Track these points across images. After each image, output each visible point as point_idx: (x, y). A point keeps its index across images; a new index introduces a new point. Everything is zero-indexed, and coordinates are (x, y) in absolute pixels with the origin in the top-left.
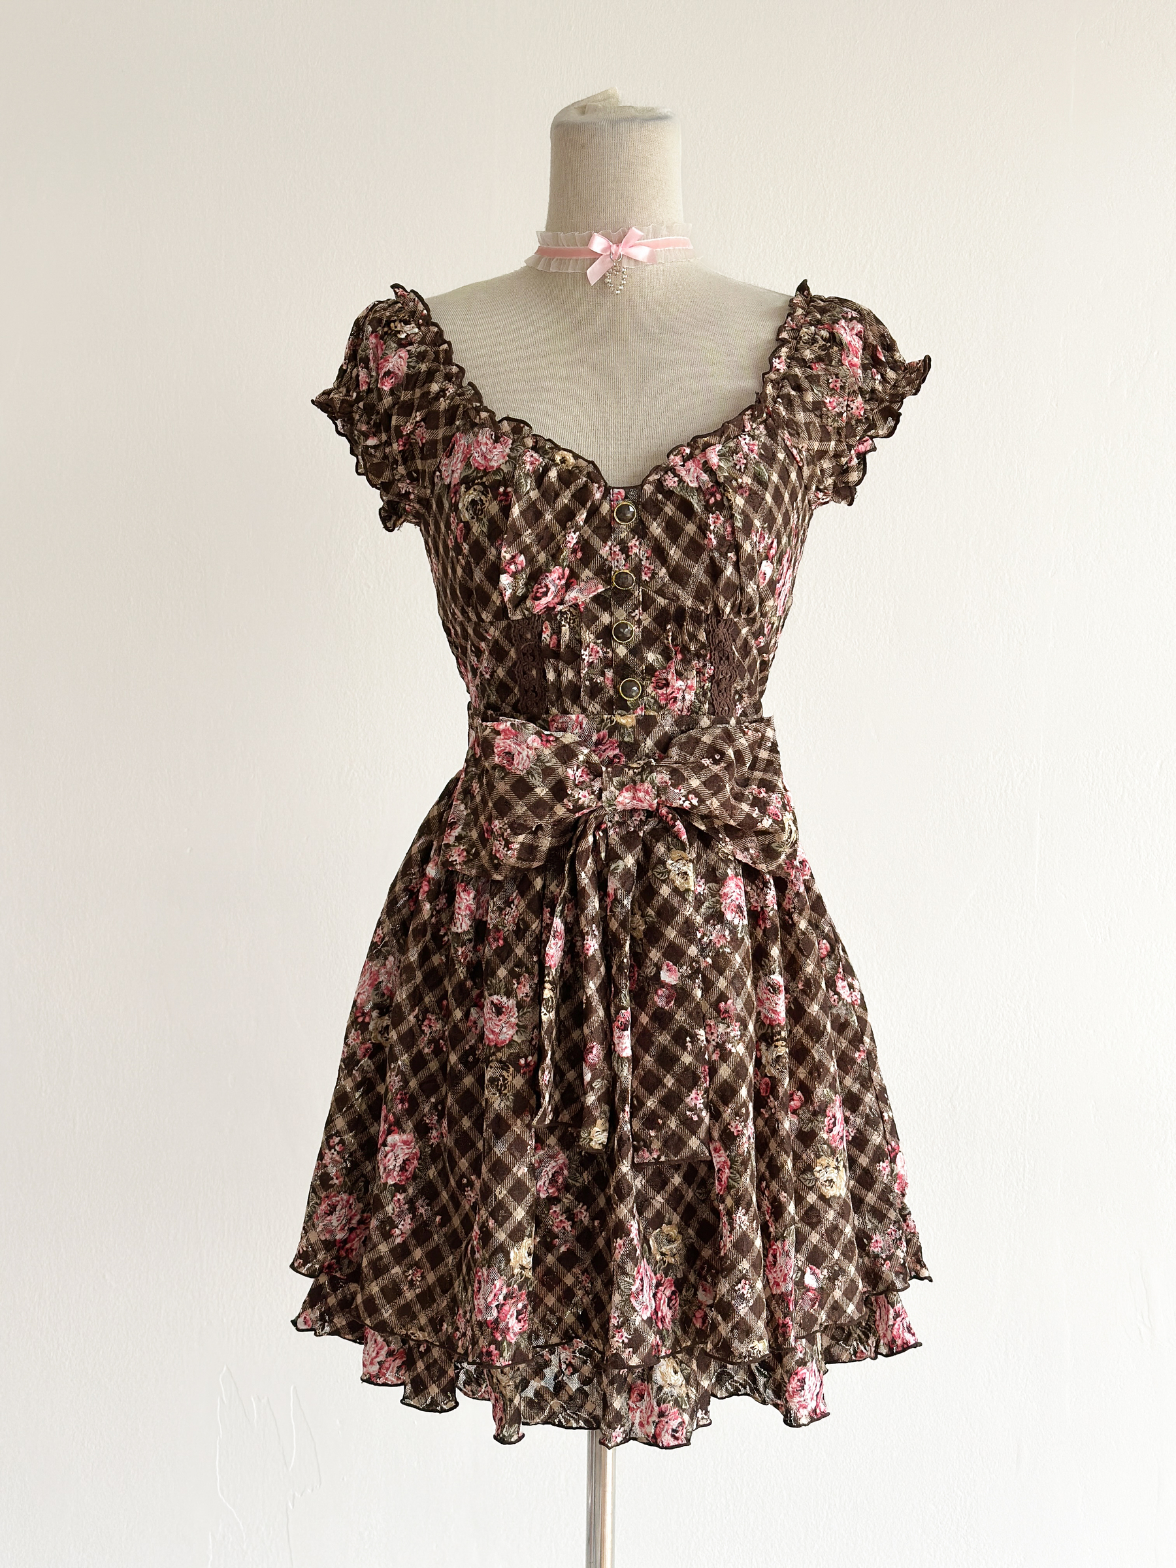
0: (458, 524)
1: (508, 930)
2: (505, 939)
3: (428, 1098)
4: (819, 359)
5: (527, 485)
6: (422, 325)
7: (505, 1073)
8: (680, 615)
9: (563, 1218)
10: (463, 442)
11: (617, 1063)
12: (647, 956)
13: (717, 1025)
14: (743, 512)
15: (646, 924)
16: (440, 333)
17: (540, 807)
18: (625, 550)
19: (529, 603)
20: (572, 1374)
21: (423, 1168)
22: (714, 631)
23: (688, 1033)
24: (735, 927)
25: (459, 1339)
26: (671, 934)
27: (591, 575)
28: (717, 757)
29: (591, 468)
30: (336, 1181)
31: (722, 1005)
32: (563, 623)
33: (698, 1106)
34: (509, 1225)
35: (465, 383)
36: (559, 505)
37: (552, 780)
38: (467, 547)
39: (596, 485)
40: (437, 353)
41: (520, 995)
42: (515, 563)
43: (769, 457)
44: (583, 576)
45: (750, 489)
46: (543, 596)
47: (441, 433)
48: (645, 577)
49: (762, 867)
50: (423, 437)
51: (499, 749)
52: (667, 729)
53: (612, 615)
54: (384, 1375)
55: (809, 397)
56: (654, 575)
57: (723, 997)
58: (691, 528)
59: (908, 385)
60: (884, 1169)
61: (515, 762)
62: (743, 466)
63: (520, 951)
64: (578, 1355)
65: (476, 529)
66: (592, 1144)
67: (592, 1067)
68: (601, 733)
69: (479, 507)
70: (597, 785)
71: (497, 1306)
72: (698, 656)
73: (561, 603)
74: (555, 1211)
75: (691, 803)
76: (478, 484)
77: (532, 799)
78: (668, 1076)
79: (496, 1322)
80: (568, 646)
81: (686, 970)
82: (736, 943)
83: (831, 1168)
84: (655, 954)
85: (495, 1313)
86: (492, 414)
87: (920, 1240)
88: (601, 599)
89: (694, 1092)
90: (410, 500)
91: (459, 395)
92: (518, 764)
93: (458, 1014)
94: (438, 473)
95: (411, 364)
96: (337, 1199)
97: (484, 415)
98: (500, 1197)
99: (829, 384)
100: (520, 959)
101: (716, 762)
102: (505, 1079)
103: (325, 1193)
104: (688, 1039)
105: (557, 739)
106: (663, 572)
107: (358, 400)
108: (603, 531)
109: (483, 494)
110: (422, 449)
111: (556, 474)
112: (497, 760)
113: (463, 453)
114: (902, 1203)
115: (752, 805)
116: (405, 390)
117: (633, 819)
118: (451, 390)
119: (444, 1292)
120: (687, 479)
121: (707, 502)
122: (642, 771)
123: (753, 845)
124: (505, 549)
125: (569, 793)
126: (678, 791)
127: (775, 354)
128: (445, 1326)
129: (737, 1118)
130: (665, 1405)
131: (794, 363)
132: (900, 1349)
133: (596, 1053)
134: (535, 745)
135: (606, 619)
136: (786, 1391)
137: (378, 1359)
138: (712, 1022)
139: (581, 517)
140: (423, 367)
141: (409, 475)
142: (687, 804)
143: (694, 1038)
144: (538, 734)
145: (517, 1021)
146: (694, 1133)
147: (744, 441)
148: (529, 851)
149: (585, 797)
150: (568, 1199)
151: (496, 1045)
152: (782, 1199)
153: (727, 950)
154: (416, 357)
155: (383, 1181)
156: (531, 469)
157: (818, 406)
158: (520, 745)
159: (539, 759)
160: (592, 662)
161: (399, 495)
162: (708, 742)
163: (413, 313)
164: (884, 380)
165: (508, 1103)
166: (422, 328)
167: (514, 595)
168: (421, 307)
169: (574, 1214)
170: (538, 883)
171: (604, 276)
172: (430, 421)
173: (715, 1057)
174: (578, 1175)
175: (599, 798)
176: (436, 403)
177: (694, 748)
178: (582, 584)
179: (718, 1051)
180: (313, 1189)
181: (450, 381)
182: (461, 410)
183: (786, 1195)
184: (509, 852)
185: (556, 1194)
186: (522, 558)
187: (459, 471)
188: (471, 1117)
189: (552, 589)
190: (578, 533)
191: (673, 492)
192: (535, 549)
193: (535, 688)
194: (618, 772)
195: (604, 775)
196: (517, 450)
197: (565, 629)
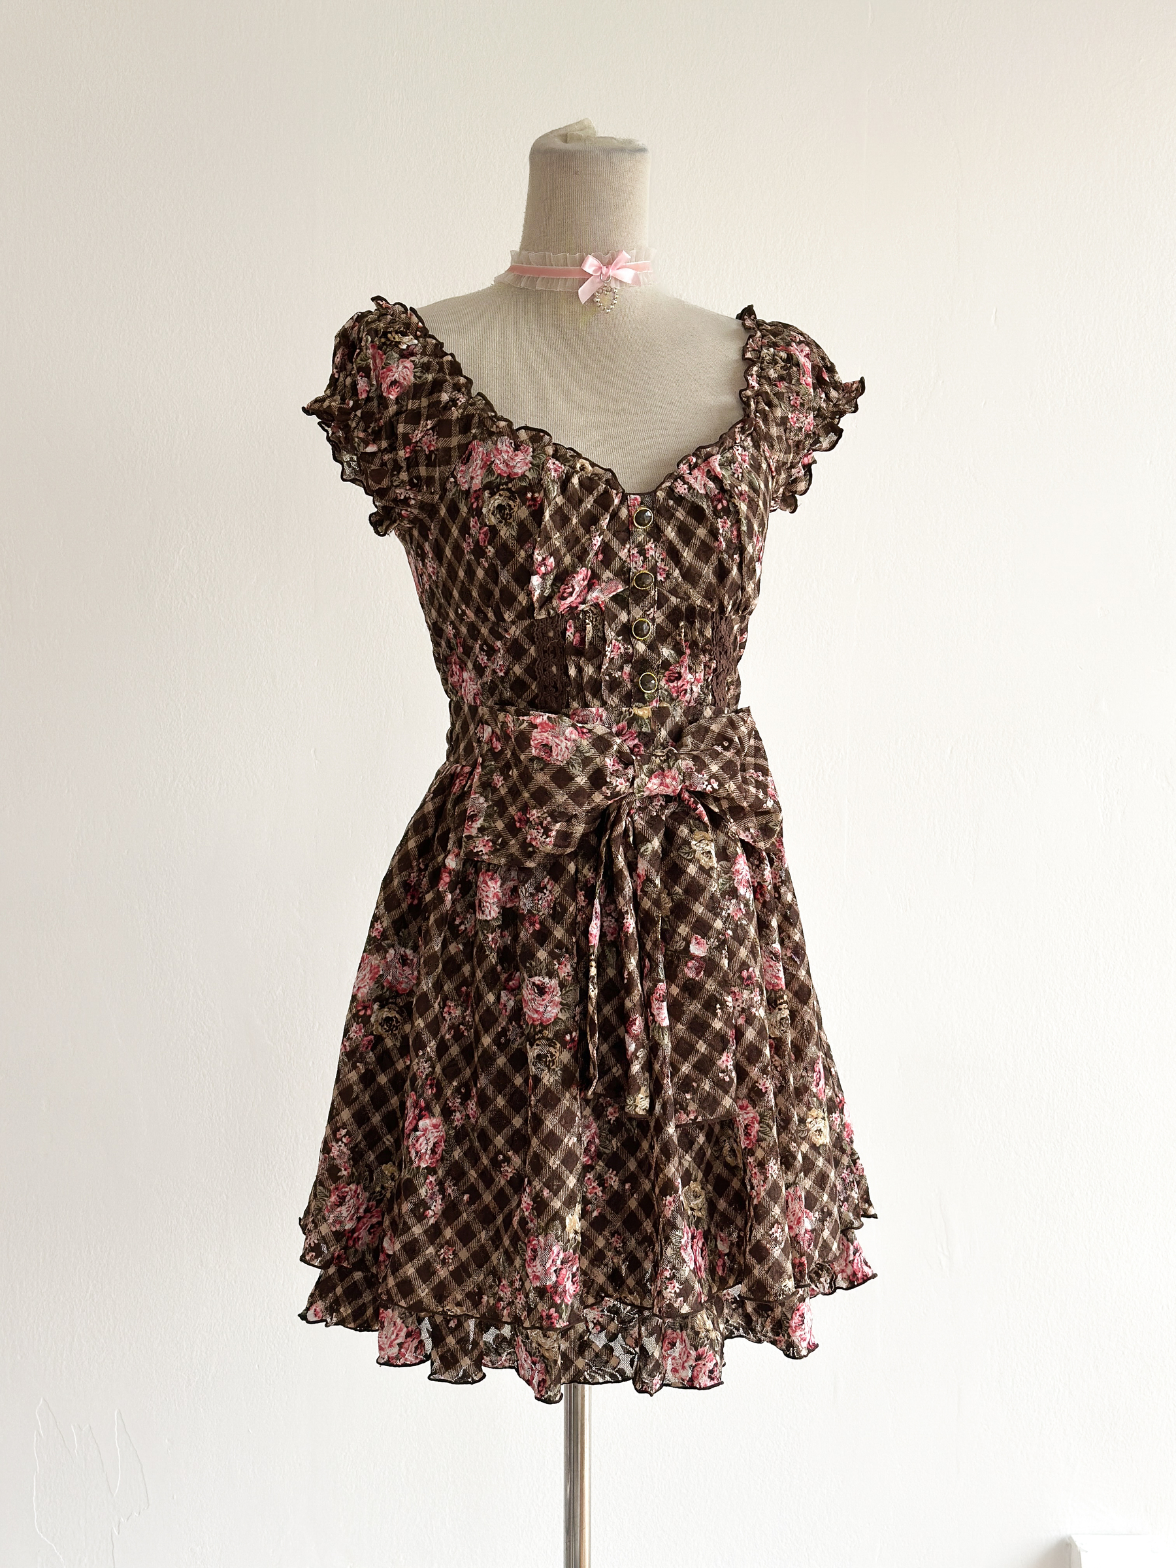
0: (480, 528)
1: (543, 914)
2: (541, 923)
3: (451, 1082)
4: (781, 378)
5: (554, 490)
6: (420, 336)
7: (552, 1049)
8: (691, 614)
9: (594, 1184)
10: (481, 449)
11: (659, 1032)
12: (675, 931)
13: (741, 991)
14: (747, 518)
15: (673, 901)
16: (440, 345)
17: (579, 796)
18: (642, 552)
19: (555, 603)
20: (600, 1332)
21: (449, 1150)
22: (717, 627)
23: (717, 1001)
24: (748, 901)
25: (504, 1308)
26: (699, 909)
27: (611, 576)
28: (726, 744)
29: (609, 476)
30: (344, 1173)
31: (745, 974)
32: (587, 621)
33: (729, 1068)
34: (564, 1193)
35: (474, 393)
36: (583, 511)
37: (590, 769)
38: (492, 550)
39: (615, 491)
40: (441, 364)
41: (562, 975)
42: (545, 565)
43: (756, 467)
44: (604, 577)
45: (749, 496)
46: (568, 596)
47: (455, 441)
48: (660, 578)
49: (761, 845)
50: (431, 445)
51: (536, 742)
52: (678, 719)
53: (629, 613)
54: (404, 1355)
55: (779, 413)
56: (668, 576)
57: (745, 965)
58: (701, 532)
59: (846, 403)
60: (836, 1119)
61: (554, 754)
62: (740, 475)
63: (559, 933)
64: (606, 1313)
65: (504, 532)
66: (637, 1110)
67: (636, 1038)
68: (621, 725)
69: (507, 511)
70: (630, 772)
71: (555, 1271)
72: (704, 651)
73: (583, 602)
74: (589, 1178)
75: (712, 787)
76: (503, 490)
77: (573, 788)
78: (700, 1041)
79: (556, 1285)
80: (591, 643)
81: (713, 942)
82: (748, 915)
83: (819, 1119)
84: (683, 930)
85: (554, 1278)
86: (510, 424)
87: (868, 1182)
88: (619, 598)
89: (725, 1054)
90: (409, 506)
91: (471, 405)
92: (557, 755)
93: (491, 998)
94: (452, 480)
95: (418, 374)
96: (346, 1190)
97: (502, 424)
98: (554, 1167)
99: (790, 401)
100: (559, 941)
101: (726, 749)
102: (552, 1055)
103: (334, 1185)
104: (718, 1006)
105: (590, 731)
106: (676, 573)
107: (355, 408)
108: (623, 535)
109: (510, 499)
110: (428, 457)
111: (578, 481)
112: (534, 752)
113: (482, 460)
114: (852, 1149)
115: (757, 788)
116: (413, 399)
117: (654, 804)
118: (462, 399)
119: (480, 1266)
120: (696, 486)
121: (715, 507)
122: (668, 759)
123: (752, 823)
124: (538, 552)
125: (608, 780)
126: (701, 776)
127: (747, 372)
128: (485, 1298)
129: (765, 1076)
130: (703, 1349)
131: (763, 381)
132: (861, 1281)
133: (638, 1026)
134: (573, 736)
135: (624, 617)
136: (789, 1327)
137: (399, 1341)
138: (736, 990)
139: (604, 522)
140: (430, 377)
141: (411, 482)
142: (709, 788)
143: (724, 1005)
144: (574, 726)
145: (560, 1000)
146: (727, 1092)
147: (738, 451)
148: (564, 837)
149: (622, 784)
150: (600, 1166)
151: (541, 1024)
152: (792, 1149)
153: (744, 922)
154: (422, 367)
155: (415, 1165)
156: (556, 475)
157: (784, 421)
158: (557, 738)
159: (578, 750)
160: (613, 658)
161: (396, 501)
162: (717, 731)
163: (408, 325)
164: (828, 399)
165: (557, 1078)
166: (421, 339)
167: (541, 595)
168: (415, 319)
169: (604, 1180)
170: (572, 867)
171: (594, 296)
172: (442, 429)
173: (741, 1021)
174: (607, 1142)
175: (632, 784)
176: (449, 413)
177: (704, 736)
178: (603, 584)
179: (743, 1016)
180: (318, 1182)
181: (459, 391)
182: (476, 419)
183: (795, 1145)
184: (547, 840)
185: (590, 1163)
186: (552, 560)
187: (480, 478)
188: (505, 1095)
189: (577, 589)
190: (602, 537)
191: (684, 498)
192: (563, 550)
193: (555, 683)
194: (647, 760)
195: (636, 763)
196: (539, 458)
197: (589, 627)
